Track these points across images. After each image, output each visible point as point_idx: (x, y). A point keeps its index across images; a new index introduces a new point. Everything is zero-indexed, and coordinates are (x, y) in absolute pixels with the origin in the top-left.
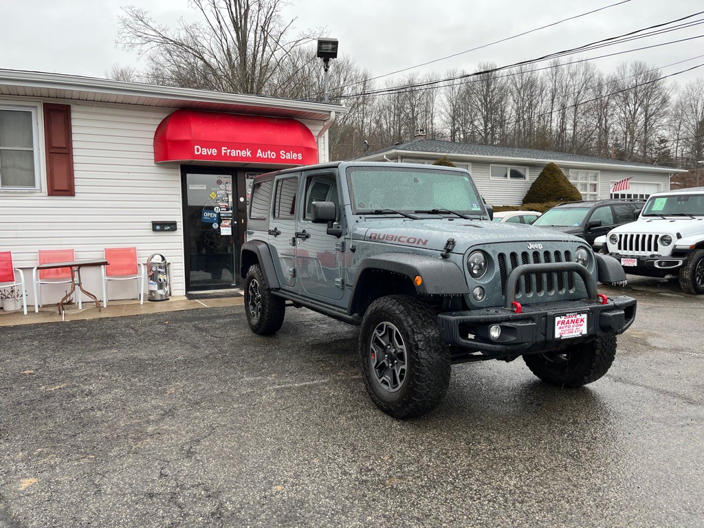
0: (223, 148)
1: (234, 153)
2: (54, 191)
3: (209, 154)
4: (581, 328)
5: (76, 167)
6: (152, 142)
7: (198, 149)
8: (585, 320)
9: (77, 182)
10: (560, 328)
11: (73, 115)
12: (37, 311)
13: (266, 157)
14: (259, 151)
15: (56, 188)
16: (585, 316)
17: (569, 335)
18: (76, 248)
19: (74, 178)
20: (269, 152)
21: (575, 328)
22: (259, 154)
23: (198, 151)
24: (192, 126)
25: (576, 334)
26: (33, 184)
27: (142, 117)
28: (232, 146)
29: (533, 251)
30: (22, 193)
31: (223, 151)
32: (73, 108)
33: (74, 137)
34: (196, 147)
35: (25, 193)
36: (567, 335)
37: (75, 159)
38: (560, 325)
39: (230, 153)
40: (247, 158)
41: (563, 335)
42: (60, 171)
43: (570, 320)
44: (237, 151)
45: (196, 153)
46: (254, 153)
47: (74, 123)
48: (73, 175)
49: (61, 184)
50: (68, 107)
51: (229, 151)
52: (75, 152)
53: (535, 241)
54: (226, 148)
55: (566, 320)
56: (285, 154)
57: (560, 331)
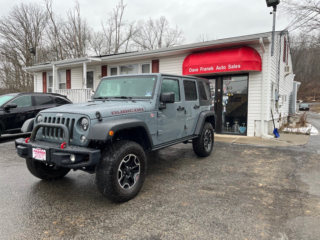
0: (201, 68)
1: (205, 69)
3: (195, 71)
4: (44, 157)
7: (191, 70)
8: (45, 153)
10: (35, 154)
11: (160, 63)
13: (221, 69)
14: (218, 66)
20: (222, 67)
21: (41, 156)
22: (218, 68)
25: (41, 159)
27: (173, 60)
28: (205, 66)
31: (201, 69)
33: (160, 71)
34: (190, 69)
36: (38, 158)
38: (35, 152)
39: (204, 69)
40: (211, 71)
41: (36, 157)
44: (207, 68)
45: (190, 72)
46: (215, 68)
50: (159, 60)
51: (203, 69)
54: (202, 68)
55: (38, 151)
56: (231, 66)
57: (35, 155)
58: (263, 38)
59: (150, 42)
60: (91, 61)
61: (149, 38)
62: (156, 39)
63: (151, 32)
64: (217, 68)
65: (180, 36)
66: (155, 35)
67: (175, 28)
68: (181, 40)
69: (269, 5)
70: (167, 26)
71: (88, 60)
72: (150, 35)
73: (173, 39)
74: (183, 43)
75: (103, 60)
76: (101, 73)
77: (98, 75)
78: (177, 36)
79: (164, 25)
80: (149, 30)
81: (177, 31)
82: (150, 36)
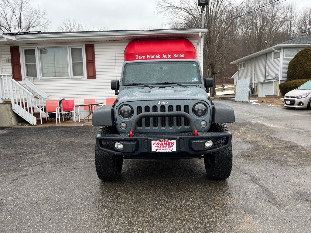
0: (148, 55)
2: (89, 77)
3: (142, 58)
4: (172, 148)
5: (96, 67)
6: (123, 55)
7: (137, 57)
8: (175, 143)
9: (97, 73)
11: (95, 48)
12: (80, 121)
13: (167, 57)
14: (164, 55)
15: (89, 76)
16: (174, 141)
17: (163, 150)
18: (97, 98)
19: (96, 72)
20: (168, 55)
21: (167, 147)
23: (137, 58)
24: (135, 48)
25: (168, 150)
26: (83, 75)
28: (151, 54)
29: (161, 105)
30: (79, 78)
31: (148, 57)
32: (95, 45)
33: (96, 56)
34: (136, 56)
35: (80, 78)
36: (161, 150)
37: (96, 65)
38: (155, 145)
39: (151, 57)
41: (157, 151)
42: (91, 69)
43: (163, 143)
44: (154, 56)
47: (95, 50)
48: (95, 71)
49: (91, 75)
50: (93, 45)
51: (150, 56)
52: (96, 62)
53: (164, 100)
55: (160, 143)
56: (176, 55)
57: (156, 148)
58: (202, 33)
59: (7, 20)
60: (6, 40)
61: (4, 15)
62: (14, 18)
63: (6, 9)
64: (163, 57)
65: (43, 17)
66: (12, 13)
67: (37, 8)
68: (45, 22)
69: (200, 5)
70: (28, 5)
71: (3, 38)
72: (6, 12)
73: (35, 19)
74: (48, 25)
75: (17, 39)
76: (10, 56)
77: (6, 58)
78: (40, 17)
79: (23, 2)
80: (4, 6)
81: (39, 11)
82: (6, 14)
